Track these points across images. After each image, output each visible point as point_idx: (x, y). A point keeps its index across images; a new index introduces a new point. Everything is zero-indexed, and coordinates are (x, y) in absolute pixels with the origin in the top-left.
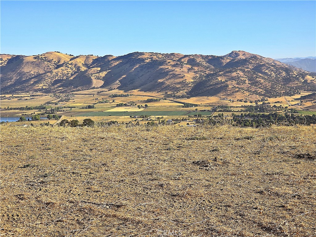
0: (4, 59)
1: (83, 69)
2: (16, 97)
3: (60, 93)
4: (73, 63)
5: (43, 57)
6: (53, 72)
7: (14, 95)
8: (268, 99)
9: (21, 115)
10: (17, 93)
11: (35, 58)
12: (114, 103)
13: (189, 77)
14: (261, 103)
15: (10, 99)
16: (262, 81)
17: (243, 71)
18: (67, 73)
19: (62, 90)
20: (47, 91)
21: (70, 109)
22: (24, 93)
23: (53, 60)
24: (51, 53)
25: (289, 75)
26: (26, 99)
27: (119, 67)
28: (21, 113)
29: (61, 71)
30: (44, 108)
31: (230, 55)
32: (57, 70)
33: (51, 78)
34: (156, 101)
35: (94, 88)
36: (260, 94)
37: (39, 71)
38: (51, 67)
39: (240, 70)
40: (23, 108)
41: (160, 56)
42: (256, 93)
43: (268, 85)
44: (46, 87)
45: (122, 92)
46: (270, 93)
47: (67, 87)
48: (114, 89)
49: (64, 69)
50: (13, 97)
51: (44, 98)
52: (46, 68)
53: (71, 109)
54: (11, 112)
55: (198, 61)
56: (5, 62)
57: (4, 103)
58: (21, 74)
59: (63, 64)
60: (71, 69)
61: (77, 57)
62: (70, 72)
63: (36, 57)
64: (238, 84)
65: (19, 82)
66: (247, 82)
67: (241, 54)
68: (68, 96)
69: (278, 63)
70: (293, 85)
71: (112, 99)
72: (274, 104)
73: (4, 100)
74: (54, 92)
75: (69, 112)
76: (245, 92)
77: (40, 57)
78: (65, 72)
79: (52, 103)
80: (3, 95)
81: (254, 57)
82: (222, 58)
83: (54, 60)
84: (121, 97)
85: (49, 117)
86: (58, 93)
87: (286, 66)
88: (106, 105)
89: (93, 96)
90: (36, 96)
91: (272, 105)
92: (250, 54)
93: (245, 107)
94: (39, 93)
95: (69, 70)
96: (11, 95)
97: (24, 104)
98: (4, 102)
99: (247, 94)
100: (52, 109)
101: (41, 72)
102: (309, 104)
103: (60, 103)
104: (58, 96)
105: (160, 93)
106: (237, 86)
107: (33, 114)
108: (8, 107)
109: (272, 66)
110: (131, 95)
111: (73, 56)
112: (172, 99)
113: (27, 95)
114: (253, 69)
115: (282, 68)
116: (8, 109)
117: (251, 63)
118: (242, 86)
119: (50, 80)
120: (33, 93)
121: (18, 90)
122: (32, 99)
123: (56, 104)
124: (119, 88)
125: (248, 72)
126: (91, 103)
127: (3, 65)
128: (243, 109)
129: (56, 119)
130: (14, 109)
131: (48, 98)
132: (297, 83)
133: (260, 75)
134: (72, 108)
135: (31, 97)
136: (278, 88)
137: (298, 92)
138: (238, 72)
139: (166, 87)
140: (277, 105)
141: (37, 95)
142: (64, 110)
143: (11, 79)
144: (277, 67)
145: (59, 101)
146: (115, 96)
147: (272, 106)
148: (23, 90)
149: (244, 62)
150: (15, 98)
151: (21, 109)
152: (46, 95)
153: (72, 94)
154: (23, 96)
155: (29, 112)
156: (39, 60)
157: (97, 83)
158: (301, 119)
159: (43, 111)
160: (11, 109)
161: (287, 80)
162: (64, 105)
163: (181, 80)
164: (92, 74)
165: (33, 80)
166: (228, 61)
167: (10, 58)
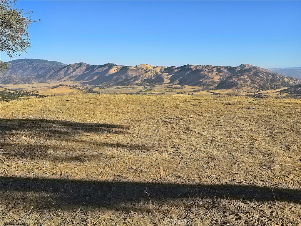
1: (159, 73)
2: (125, 88)
3: (147, 86)
4: (154, 70)
5: (139, 67)
7: (124, 87)
8: (262, 91)
11: (135, 67)
12: (175, 92)
13: (217, 79)
14: (257, 93)
15: (121, 89)
16: (258, 81)
17: (248, 75)
20: (140, 85)
24: (143, 65)
25: (274, 78)
26: (130, 89)
27: (178, 73)
29: (148, 74)
31: (240, 66)
32: (145, 74)
33: (143, 78)
34: (198, 91)
35: (165, 84)
36: (257, 88)
37: (137, 74)
38: (143, 72)
39: (246, 75)
41: (201, 67)
42: (254, 87)
43: (262, 83)
44: (140, 83)
45: (179, 86)
46: (263, 88)
47: (151, 83)
48: (176, 84)
50: (123, 88)
51: (139, 88)
52: (140, 73)
55: (222, 70)
56: (119, 69)
58: (128, 76)
59: (149, 70)
60: (153, 73)
61: (156, 67)
62: (152, 75)
64: (244, 82)
65: (126, 80)
66: (249, 81)
67: (246, 65)
68: (151, 88)
69: (268, 71)
70: (276, 83)
71: (174, 90)
72: (264, 94)
74: (144, 85)
76: (248, 87)
78: (150, 75)
79: (143, 91)
80: (118, 87)
81: (254, 68)
82: (235, 68)
83: (145, 69)
84: (179, 89)
87: (273, 73)
89: (164, 88)
90: (135, 87)
91: (263, 94)
92: (252, 66)
98: (119, 90)
99: (249, 88)
102: (285, 94)
104: (146, 88)
105: (200, 87)
106: (243, 83)
109: (265, 72)
110: (184, 88)
111: (154, 66)
112: (206, 90)
113: (130, 87)
114: (253, 74)
115: (270, 74)
117: (252, 71)
118: (247, 84)
120: (133, 86)
121: (126, 84)
124: (178, 84)
125: (250, 75)
126: (163, 92)
131: (141, 88)
132: (279, 83)
133: (257, 77)
135: (132, 88)
136: (267, 85)
137: (279, 87)
138: (245, 76)
139: (204, 84)
140: (267, 94)
143: (122, 78)
144: (267, 74)
145: (146, 90)
146: (176, 88)
147: (263, 95)
148: (128, 84)
149: (248, 70)
153: (153, 87)
154: (128, 87)
156: (137, 68)
157: (167, 81)
161: (273, 81)
162: (149, 92)
163: (212, 80)
164: (164, 76)
165: (133, 79)
166: (239, 69)
167: (122, 67)
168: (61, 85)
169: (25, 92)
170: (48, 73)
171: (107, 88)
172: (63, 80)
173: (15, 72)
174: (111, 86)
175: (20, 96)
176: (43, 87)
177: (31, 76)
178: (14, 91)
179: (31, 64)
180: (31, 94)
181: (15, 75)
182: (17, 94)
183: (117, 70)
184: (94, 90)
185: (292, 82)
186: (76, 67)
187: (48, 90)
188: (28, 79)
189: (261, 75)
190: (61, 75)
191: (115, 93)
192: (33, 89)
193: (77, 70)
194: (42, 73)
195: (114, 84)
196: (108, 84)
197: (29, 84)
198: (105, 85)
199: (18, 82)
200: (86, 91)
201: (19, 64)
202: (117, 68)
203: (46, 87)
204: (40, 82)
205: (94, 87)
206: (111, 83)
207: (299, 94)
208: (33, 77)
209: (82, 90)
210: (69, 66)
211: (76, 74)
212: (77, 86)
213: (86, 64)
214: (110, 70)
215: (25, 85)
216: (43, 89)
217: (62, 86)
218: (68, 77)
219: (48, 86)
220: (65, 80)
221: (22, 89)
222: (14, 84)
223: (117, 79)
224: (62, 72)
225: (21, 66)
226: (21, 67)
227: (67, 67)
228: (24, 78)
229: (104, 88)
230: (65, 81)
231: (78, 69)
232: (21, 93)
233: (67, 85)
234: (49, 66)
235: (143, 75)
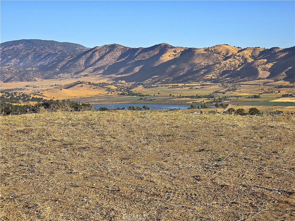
0: (178, 52)
1: (250, 60)
2: (188, 86)
3: (228, 83)
4: (241, 55)
5: (213, 49)
6: (221, 63)
7: (186, 85)
9: (192, 103)
10: (189, 82)
11: (205, 50)
12: (279, 94)
15: (182, 88)
18: (235, 64)
19: (230, 81)
20: (215, 81)
21: (236, 98)
22: (194, 82)
23: (221, 52)
24: (220, 46)
26: (197, 88)
27: (285, 59)
28: (192, 101)
29: (229, 62)
30: (212, 97)
32: (225, 62)
33: (220, 69)
35: (260, 79)
37: (209, 63)
38: (219, 59)
40: (194, 96)
44: (215, 77)
45: (287, 83)
47: (235, 77)
48: (280, 80)
49: (232, 61)
50: (185, 86)
51: (213, 87)
52: (215, 60)
53: (238, 99)
54: (183, 100)
56: (178, 54)
57: (177, 92)
58: (193, 65)
59: (231, 56)
60: (239, 60)
61: (245, 49)
62: (237, 63)
63: (207, 50)
65: (190, 72)
68: (234, 86)
71: (278, 90)
73: (177, 89)
74: (222, 82)
75: (235, 101)
77: (211, 49)
78: (233, 63)
79: (220, 92)
80: (176, 84)
83: (223, 52)
84: (287, 88)
85: (216, 106)
86: (226, 83)
88: (272, 95)
89: (259, 86)
90: (205, 85)
94: (208, 83)
95: (237, 61)
96: (183, 84)
97: (194, 93)
98: (177, 90)
100: (219, 98)
101: (211, 63)
103: (227, 92)
104: (226, 86)
107: (202, 102)
108: (180, 95)
111: (240, 48)
113: (197, 85)
116: (180, 97)
119: (218, 71)
120: (203, 83)
121: (190, 79)
122: (202, 88)
123: (224, 93)
124: (285, 79)
126: (257, 93)
127: (176, 56)
129: (224, 107)
130: (186, 97)
131: (216, 87)
134: (239, 97)
135: (201, 87)
141: (207, 85)
142: (231, 100)
143: (183, 69)
145: (226, 91)
146: (281, 87)
148: (194, 80)
150: (186, 87)
151: (192, 97)
152: (215, 85)
153: (239, 84)
154: (194, 85)
155: (199, 101)
156: (209, 52)
157: (263, 74)
159: (211, 100)
160: (183, 97)
162: (231, 95)
164: (258, 66)
165: (203, 70)
167: (183, 50)
168: (79, 83)
169: (21, 94)
170: (59, 63)
171: (157, 86)
172: (83, 74)
173: (7, 62)
174: (163, 83)
175: (14, 102)
176: (51, 86)
177: (32, 68)
178: (4, 94)
179: (32, 49)
180: (31, 98)
181: (6, 67)
182: (9, 97)
183: (175, 55)
184: (133, 90)
186: (104, 52)
187: (59, 92)
188: (27, 72)
190: (80, 65)
191: (170, 95)
192: (35, 89)
193: (106, 56)
194: (49, 64)
195: (169, 80)
196: (159, 81)
197: (28, 81)
198: (154, 81)
199: (12, 78)
200: (121, 93)
201: (13, 49)
202: (175, 52)
203: (55, 87)
204: (47, 78)
205: (135, 86)
206: (163, 79)
208: (34, 69)
209: (114, 92)
210: (94, 50)
211: (104, 64)
212: (106, 84)
213: (121, 46)
214: (163, 55)
215: (23, 82)
216: (51, 89)
217: (81, 85)
218: (91, 69)
219: (58, 85)
220: (86, 74)
221: (16, 90)
222: (4, 82)
223: (175, 71)
224: (82, 62)
225: (16, 52)
226: (16, 54)
227: (90, 53)
228: (20, 72)
229: (152, 87)
230: (85, 76)
231: (108, 55)
232: (15, 96)
233: (90, 83)
234: (61, 51)
235: (220, 63)
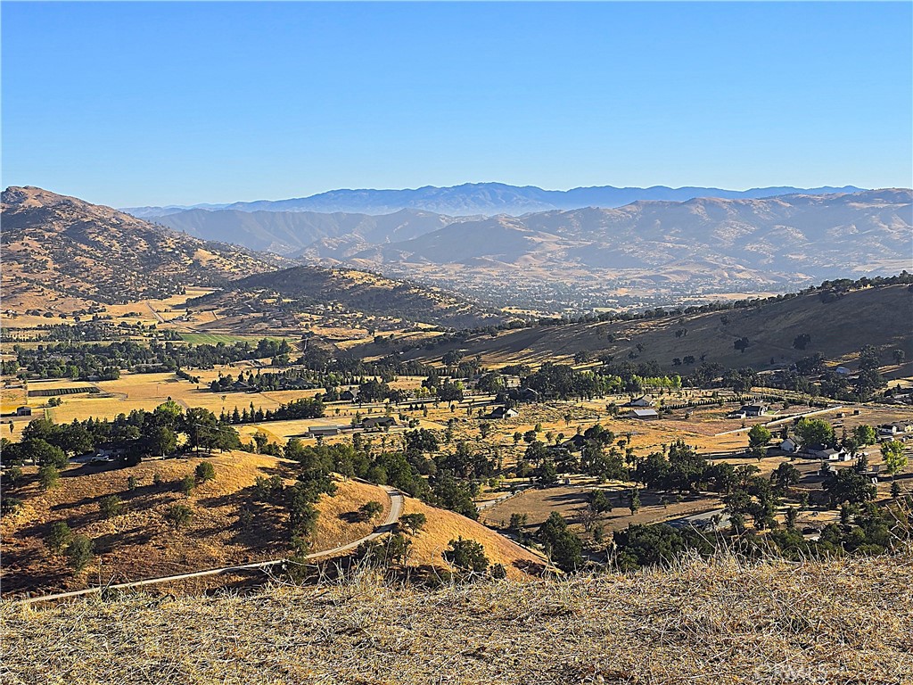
8: (107, 307)
14: (90, 317)
16: (90, 263)
17: (40, 239)
25: (156, 248)
36: (85, 296)
39: (32, 235)
42: (74, 292)
43: (106, 273)
46: (111, 292)
64: (25, 270)
66: (50, 265)
67: (30, 194)
69: (127, 219)
70: (166, 271)
72: (121, 320)
76: (46, 291)
81: (67, 204)
87: (148, 227)
91: (117, 322)
92: (56, 196)
93: (47, 328)
99: (53, 295)
102: (207, 317)
106: (23, 275)
109: (113, 225)
114: (64, 233)
115: (138, 232)
117: (59, 218)
118: (38, 276)
125: (53, 240)
128: (43, 333)
132: (176, 268)
133: (84, 247)
136: (130, 280)
137: (179, 288)
138: (26, 240)
140: (131, 321)
144: (125, 230)
147: (116, 326)
149: (40, 216)
158: (190, 355)
161: (152, 261)
185: (228, 267)
189: (100, 239)
207: (261, 315)
